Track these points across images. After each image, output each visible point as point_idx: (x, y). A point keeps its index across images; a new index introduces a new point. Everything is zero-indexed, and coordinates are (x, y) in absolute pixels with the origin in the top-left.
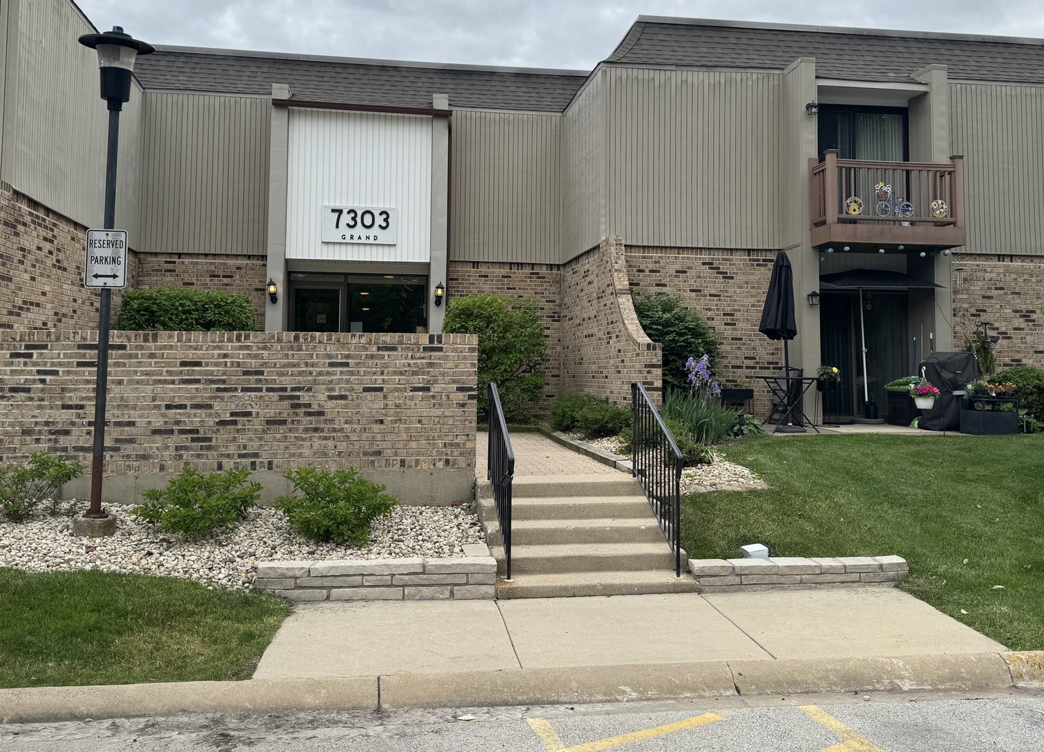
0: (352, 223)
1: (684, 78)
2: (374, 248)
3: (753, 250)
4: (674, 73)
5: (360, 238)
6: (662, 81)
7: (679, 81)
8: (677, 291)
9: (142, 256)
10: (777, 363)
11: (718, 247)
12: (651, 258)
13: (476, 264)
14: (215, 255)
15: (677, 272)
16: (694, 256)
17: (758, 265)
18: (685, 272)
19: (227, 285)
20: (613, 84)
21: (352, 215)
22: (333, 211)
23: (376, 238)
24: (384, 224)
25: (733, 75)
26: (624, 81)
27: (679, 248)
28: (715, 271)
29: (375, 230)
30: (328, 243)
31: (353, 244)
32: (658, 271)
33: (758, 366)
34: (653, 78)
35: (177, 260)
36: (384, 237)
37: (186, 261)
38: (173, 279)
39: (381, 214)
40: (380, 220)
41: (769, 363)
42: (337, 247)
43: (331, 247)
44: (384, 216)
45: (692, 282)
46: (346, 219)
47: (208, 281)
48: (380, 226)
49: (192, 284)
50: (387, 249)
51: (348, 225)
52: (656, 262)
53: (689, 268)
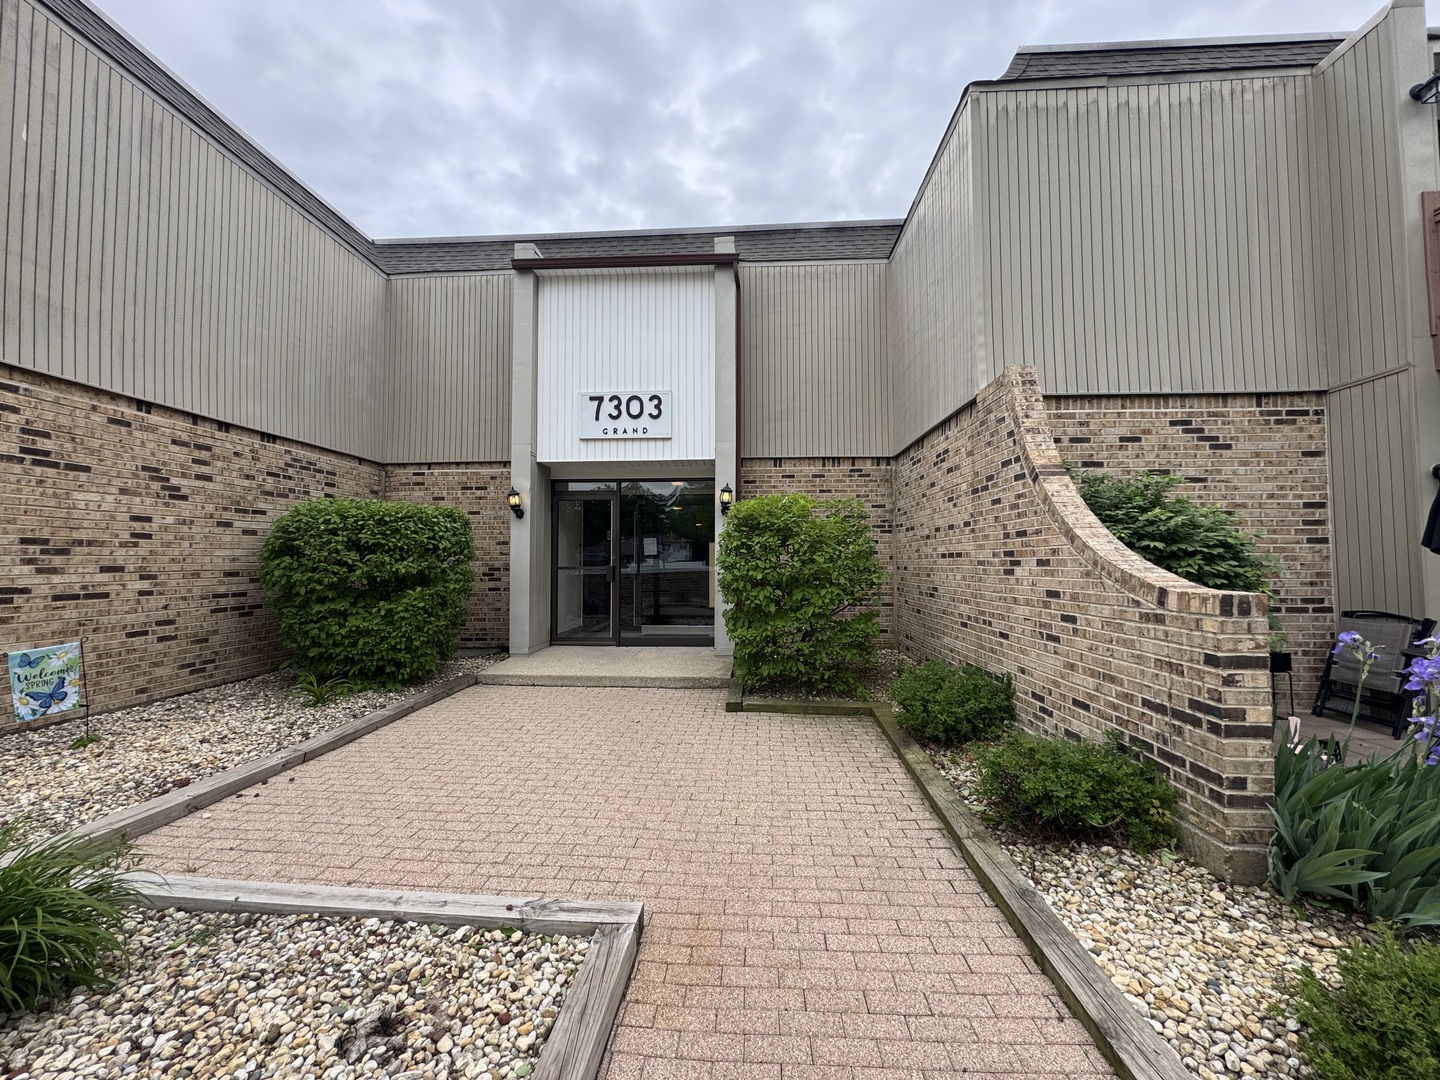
0: (615, 413)
1: (1123, 99)
2: (644, 444)
3: (1267, 395)
4: (1103, 92)
5: (625, 431)
6: (1083, 109)
7: (1113, 105)
8: (1123, 474)
9: (390, 468)
10: (1322, 601)
11: (1200, 391)
12: (1072, 416)
13: (778, 461)
14: (467, 463)
15: (1122, 439)
16: (1154, 411)
17: (1278, 422)
18: (1138, 439)
19: (480, 498)
20: (992, 121)
21: (616, 402)
22: (592, 399)
23: (645, 430)
24: (655, 413)
25: (1216, 86)
26: (1012, 114)
27: (1124, 397)
28: (1195, 435)
29: (645, 420)
30: (587, 440)
31: (618, 439)
32: (1087, 440)
33: (1284, 607)
34: (1066, 104)
35: (426, 471)
36: (656, 428)
37: (436, 471)
38: (422, 493)
39: (651, 399)
40: (650, 408)
41: (1305, 601)
42: (599, 444)
43: (591, 444)
44: (656, 402)
45: (1151, 457)
46: (608, 408)
47: (459, 495)
48: (650, 415)
49: (443, 499)
50: (660, 443)
51: (610, 415)
52: (1081, 424)
53: (1144, 432)
